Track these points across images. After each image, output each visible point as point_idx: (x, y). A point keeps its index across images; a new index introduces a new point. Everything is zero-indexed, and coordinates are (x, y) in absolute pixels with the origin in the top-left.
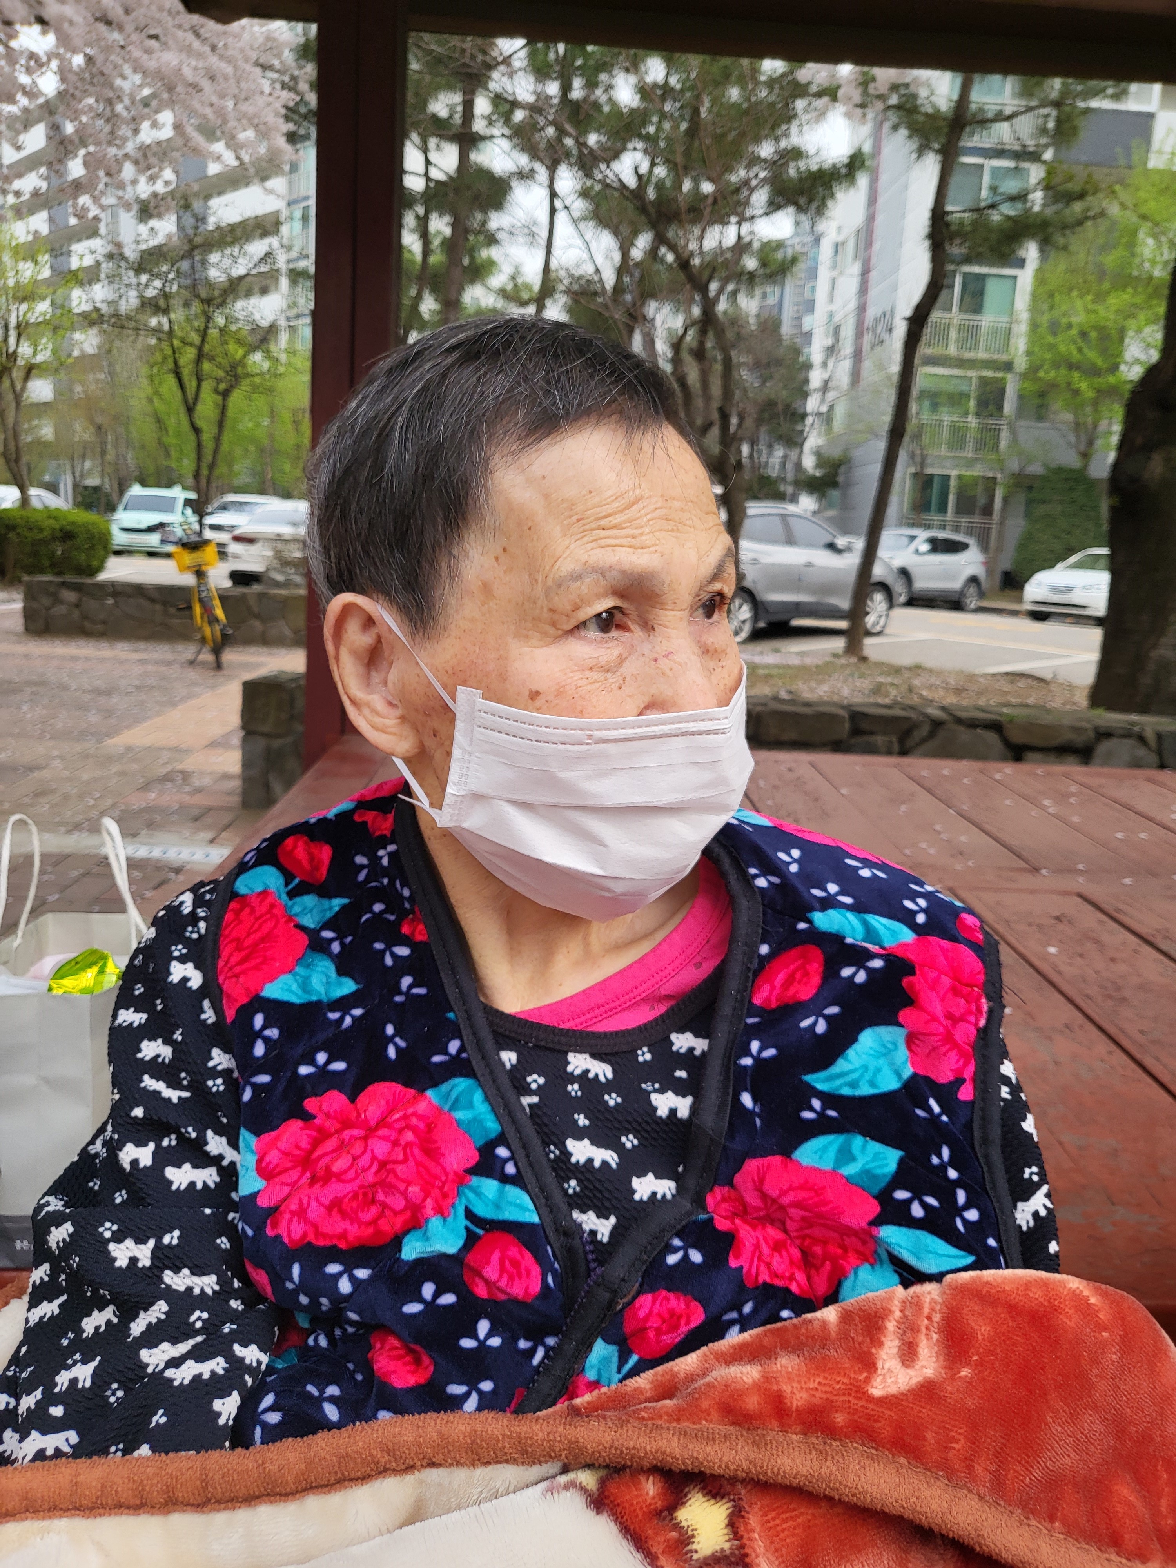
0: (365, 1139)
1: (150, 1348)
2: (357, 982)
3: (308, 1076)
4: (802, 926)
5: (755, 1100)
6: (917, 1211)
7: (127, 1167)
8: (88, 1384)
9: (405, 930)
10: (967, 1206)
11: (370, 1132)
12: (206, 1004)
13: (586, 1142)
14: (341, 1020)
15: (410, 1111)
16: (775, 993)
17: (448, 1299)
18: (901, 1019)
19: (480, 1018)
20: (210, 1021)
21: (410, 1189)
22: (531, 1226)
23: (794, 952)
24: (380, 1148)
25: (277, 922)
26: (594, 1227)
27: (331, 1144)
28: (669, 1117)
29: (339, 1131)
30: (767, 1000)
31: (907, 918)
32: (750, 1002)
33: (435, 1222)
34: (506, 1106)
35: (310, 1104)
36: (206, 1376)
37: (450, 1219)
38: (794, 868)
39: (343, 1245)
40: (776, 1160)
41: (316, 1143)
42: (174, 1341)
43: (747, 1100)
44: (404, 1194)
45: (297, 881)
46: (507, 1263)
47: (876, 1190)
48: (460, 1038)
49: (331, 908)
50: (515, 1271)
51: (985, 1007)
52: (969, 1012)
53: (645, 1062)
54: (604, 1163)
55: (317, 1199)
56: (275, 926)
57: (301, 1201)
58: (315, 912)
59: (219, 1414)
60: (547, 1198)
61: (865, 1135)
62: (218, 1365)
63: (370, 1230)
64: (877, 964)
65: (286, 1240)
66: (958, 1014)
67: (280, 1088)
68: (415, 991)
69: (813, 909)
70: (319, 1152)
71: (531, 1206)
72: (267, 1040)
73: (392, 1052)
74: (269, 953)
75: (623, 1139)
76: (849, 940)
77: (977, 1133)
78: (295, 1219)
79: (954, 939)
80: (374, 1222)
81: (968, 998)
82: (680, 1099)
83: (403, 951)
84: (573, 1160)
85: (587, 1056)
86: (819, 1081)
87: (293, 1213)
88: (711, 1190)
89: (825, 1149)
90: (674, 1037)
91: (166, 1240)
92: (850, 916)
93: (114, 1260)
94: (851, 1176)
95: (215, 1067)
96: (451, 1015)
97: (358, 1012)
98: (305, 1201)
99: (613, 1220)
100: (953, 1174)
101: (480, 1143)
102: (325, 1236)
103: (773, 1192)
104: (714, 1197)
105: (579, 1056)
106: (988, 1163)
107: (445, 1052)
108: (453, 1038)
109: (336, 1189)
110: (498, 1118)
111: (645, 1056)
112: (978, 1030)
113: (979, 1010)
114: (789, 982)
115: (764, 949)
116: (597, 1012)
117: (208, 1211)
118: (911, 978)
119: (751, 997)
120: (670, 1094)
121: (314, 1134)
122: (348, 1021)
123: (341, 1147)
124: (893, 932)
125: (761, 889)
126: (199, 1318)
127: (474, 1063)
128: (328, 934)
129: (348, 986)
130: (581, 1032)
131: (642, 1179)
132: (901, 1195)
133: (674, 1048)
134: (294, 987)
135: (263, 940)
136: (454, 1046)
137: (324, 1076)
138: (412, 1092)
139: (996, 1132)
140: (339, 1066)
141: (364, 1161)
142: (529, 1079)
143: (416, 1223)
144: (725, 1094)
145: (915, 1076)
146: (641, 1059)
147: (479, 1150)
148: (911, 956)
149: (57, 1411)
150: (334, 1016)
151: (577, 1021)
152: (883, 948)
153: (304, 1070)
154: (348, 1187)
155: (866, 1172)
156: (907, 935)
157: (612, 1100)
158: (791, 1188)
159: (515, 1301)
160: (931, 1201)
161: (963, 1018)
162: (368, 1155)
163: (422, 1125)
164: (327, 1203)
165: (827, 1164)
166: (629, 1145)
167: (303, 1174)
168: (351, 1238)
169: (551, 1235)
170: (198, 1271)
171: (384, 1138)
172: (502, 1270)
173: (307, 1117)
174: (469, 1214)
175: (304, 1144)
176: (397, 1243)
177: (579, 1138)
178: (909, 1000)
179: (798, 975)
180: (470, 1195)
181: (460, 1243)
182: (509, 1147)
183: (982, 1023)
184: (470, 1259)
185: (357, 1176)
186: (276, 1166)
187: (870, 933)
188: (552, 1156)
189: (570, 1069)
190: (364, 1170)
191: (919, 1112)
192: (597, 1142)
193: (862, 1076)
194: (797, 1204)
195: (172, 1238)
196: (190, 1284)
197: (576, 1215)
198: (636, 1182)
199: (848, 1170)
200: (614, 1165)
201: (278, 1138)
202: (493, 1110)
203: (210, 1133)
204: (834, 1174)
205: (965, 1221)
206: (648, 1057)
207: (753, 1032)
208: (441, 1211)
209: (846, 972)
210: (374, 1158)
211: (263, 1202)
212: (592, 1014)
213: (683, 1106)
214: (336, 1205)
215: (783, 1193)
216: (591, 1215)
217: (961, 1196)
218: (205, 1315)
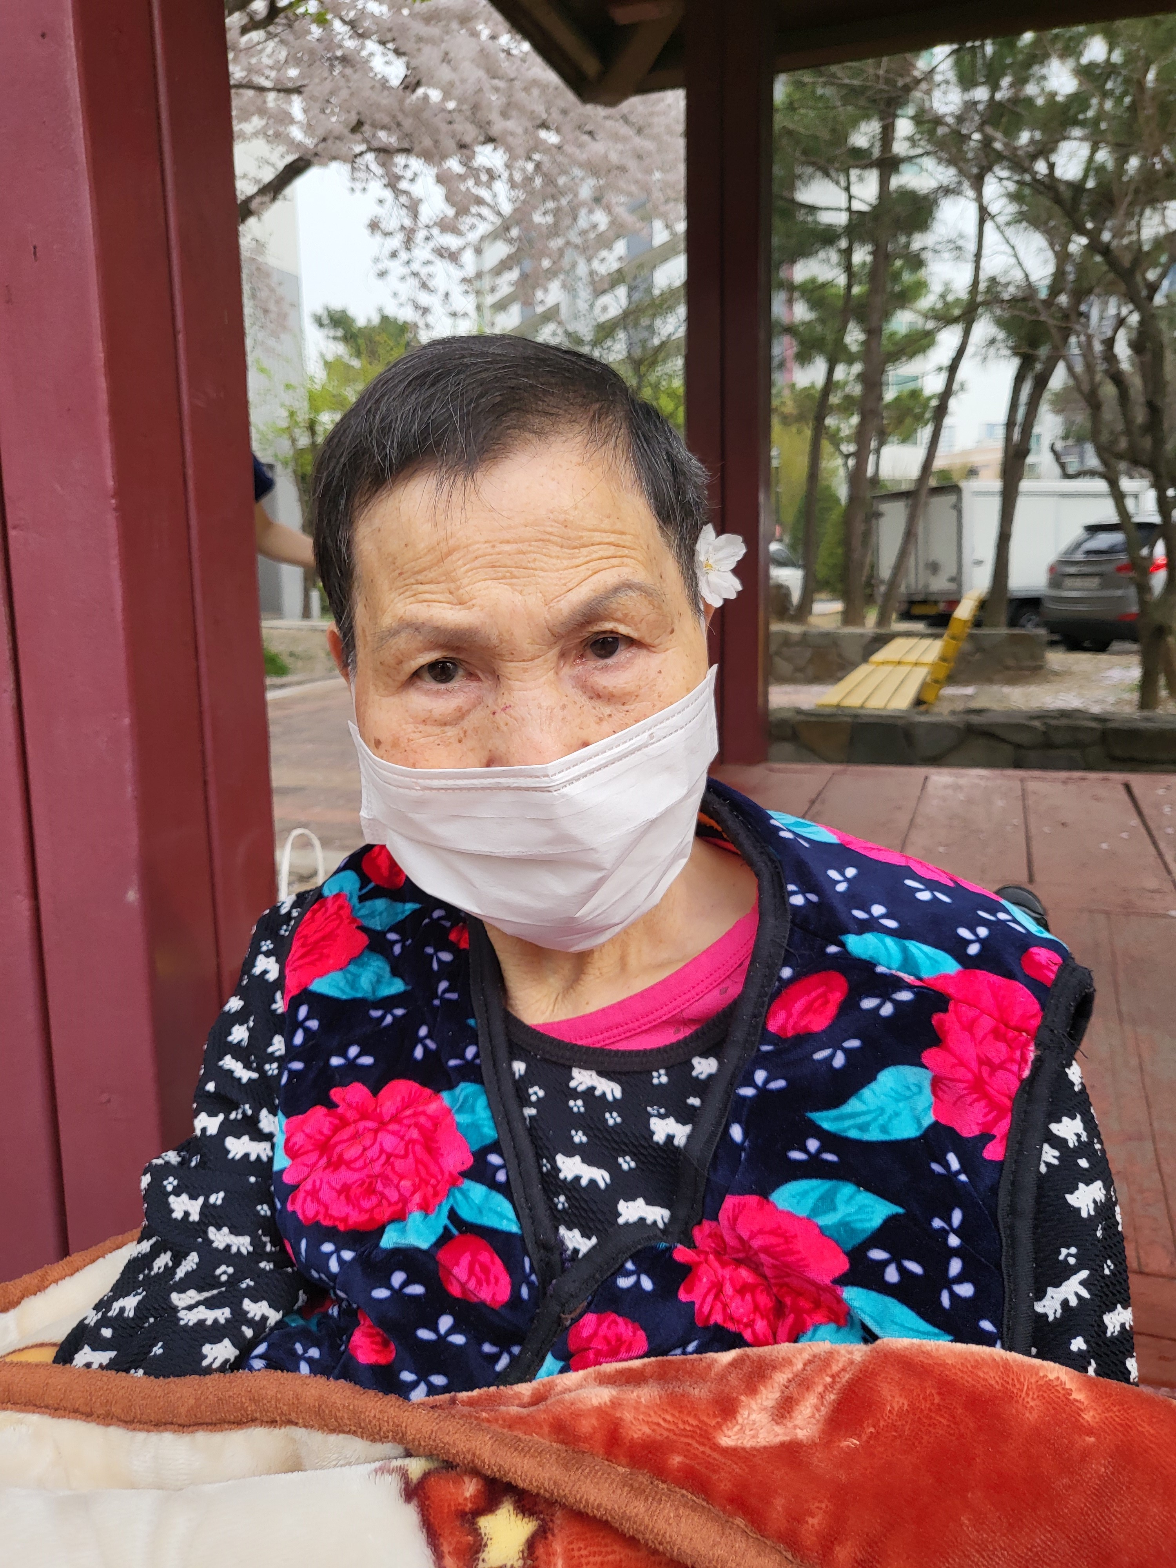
0: (376, 1132)
1: (179, 1292)
2: (406, 983)
3: (338, 1067)
4: (832, 949)
5: (746, 1134)
6: (892, 1275)
7: (198, 1132)
8: (131, 1314)
9: (453, 937)
10: (961, 1279)
11: (382, 1125)
12: (278, 995)
13: (577, 1159)
14: (383, 1017)
15: (420, 1109)
16: (791, 1022)
17: (417, 1289)
18: (925, 1061)
19: (498, 1027)
20: (280, 1011)
21: (403, 1183)
22: (509, 1235)
23: (815, 978)
24: (388, 1141)
25: (342, 921)
26: (577, 1246)
27: (346, 1133)
28: (666, 1143)
29: (355, 1122)
30: (783, 1027)
31: (957, 948)
32: (764, 1028)
33: (415, 1217)
34: (506, 1114)
35: (336, 1094)
36: (209, 1322)
37: (432, 1216)
38: (841, 887)
39: (341, 1227)
40: (752, 1200)
41: (336, 1130)
42: (200, 1290)
43: (736, 1132)
44: (397, 1187)
45: (371, 885)
46: (477, 1268)
47: (849, 1246)
48: (477, 1044)
49: (403, 912)
50: (483, 1277)
51: (1032, 1056)
52: (1012, 1060)
53: (660, 1084)
54: (593, 1182)
55: (328, 1182)
56: (338, 926)
57: (314, 1182)
58: (385, 915)
59: (205, 1357)
60: (530, 1209)
61: (858, 1184)
62: (223, 1314)
63: (365, 1217)
64: (905, 996)
65: (301, 1217)
66: (997, 1061)
67: (311, 1076)
68: (448, 996)
69: (847, 931)
70: (336, 1138)
71: (511, 1214)
72: (307, 1031)
73: (419, 1053)
74: (325, 951)
75: (620, 1160)
76: (880, 969)
77: (1003, 1199)
78: (309, 1199)
79: (1009, 975)
80: (372, 1210)
81: (1012, 1045)
82: (680, 1126)
83: (446, 957)
84: (562, 1176)
85: (594, 1074)
86: (827, 1120)
87: (307, 1193)
88: (700, 1223)
89: (804, 1194)
90: (696, 1061)
91: (212, 1199)
92: (889, 941)
93: (172, 1211)
94: (827, 1227)
95: (273, 1053)
96: (471, 1022)
97: (399, 1012)
98: (318, 1183)
99: (594, 1240)
100: (954, 1241)
101: (475, 1147)
102: (331, 1217)
103: (745, 1235)
104: (701, 1231)
105: (584, 1072)
106: (1012, 1237)
107: (462, 1056)
108: (470, 1044)
109: (344, 1176)
110: (497, 1126)
111: (661, 1078)
112: (1022, 1081)
113: (1024, 1059)
114: (808, 1009)
115: (786, 973)
116: (615, 1031)
117: (252, 1179)
118: (942, 1015)
119: (765, 1023)
120: (671, 1121)
121: (337, 1121)
122: (389, 1019)
123: (355, 1137)
124: (934, 962)
125: (795, 908)
126: (225, 1272)
127: (483, 1068)
128: (392, 936)
129: (397, 986)
130: (595, 1049)
131: (631, 1204)
132: (878, 1255)
133: (694, 1073)
134: (342, 984)
135: (323, 938)
136: (470, 1052)
137: (352, 1069)
138: (428, 1091)
139: (1027, 1201)
140: (367, 1060)
141: (373, 1152)
142: (531, 1091)
143: (400, 1217)
144: (719, 1123)
145: (935, 1126)
146: (655, 1081)
147: (474, 1154)
148: (951, 990)
149: (107, 1333)
150: (376, 1013)
151: (595, 1038)
152: (920, 979)
153: (336, 1061)
154: (356, 1176)
155: (844, 1225)
156: (950, 966)
157: (612, 1119)
158: (761, 1232)
159: (483, 1303)
160: (914, 1267)
161: (1002, 1066)
162: (376, 1147)
163: (429, 1125)
164: (338, 1187)
165: (802, 1211)
166: (625, 1167)
167: (320, 1157)
168: (351, 1222)
169: (530, 1247)
170: (236, 1231)
171: (394, 1133)
172: (471, 1272)
173: (331, 1105)
174: (453, 1215)
175: (326, 1131)
176: (380, 1231)
177: (569, 1154)
178: (936, 1040)
179: (817, 1004)
180: (458, 1196)
181: (433, 1239)
182: (501, 1155)
183: (1026, 1073)
184: (441, 1255)
185: (365, 1165)
186: (301, 1147)
187: (908, 962)
188: (545, 1169)
189: (573, 1084)
190: (373, 1160)
191: (936, 1167)
192: (588, 1160)
193: (875, 1119)
194: (765, 1250)
195: (216, 1199)
196: (229, 1242)
197: (562, 1230)
198: (622, 1206)
199: (825, 1220)
200: (602, 1185)
201: (304, 1122)
202: (494, 1117)
203: (264, 1112)
204: (808, 1221)
205: (953, 1296)
206: (664, 1079)
207: (762, 1061)
208: (426, 1208)
209: (868, 1004)
210: (382, 1150)
211: (287, 1179)
212: (610, 1033)
213: (680, 1133)
214: (345, 1190)
215: (753, 1236)
216: (576, 1233)
217: (955, 1266)
218: (231, 1270)
